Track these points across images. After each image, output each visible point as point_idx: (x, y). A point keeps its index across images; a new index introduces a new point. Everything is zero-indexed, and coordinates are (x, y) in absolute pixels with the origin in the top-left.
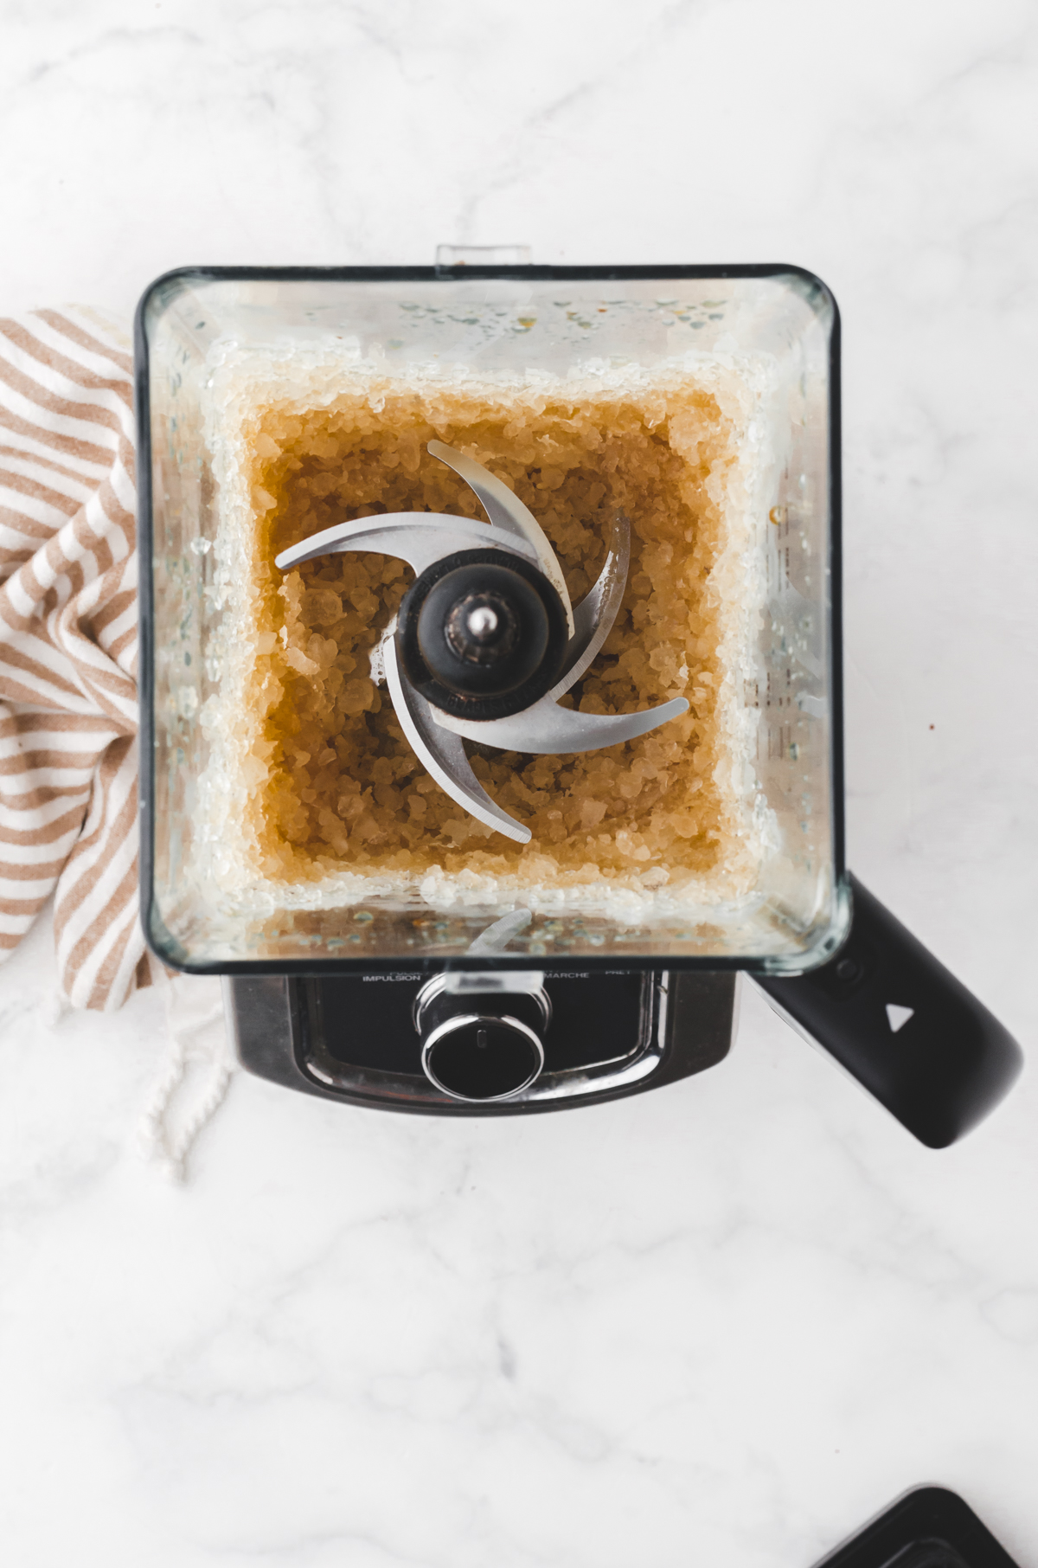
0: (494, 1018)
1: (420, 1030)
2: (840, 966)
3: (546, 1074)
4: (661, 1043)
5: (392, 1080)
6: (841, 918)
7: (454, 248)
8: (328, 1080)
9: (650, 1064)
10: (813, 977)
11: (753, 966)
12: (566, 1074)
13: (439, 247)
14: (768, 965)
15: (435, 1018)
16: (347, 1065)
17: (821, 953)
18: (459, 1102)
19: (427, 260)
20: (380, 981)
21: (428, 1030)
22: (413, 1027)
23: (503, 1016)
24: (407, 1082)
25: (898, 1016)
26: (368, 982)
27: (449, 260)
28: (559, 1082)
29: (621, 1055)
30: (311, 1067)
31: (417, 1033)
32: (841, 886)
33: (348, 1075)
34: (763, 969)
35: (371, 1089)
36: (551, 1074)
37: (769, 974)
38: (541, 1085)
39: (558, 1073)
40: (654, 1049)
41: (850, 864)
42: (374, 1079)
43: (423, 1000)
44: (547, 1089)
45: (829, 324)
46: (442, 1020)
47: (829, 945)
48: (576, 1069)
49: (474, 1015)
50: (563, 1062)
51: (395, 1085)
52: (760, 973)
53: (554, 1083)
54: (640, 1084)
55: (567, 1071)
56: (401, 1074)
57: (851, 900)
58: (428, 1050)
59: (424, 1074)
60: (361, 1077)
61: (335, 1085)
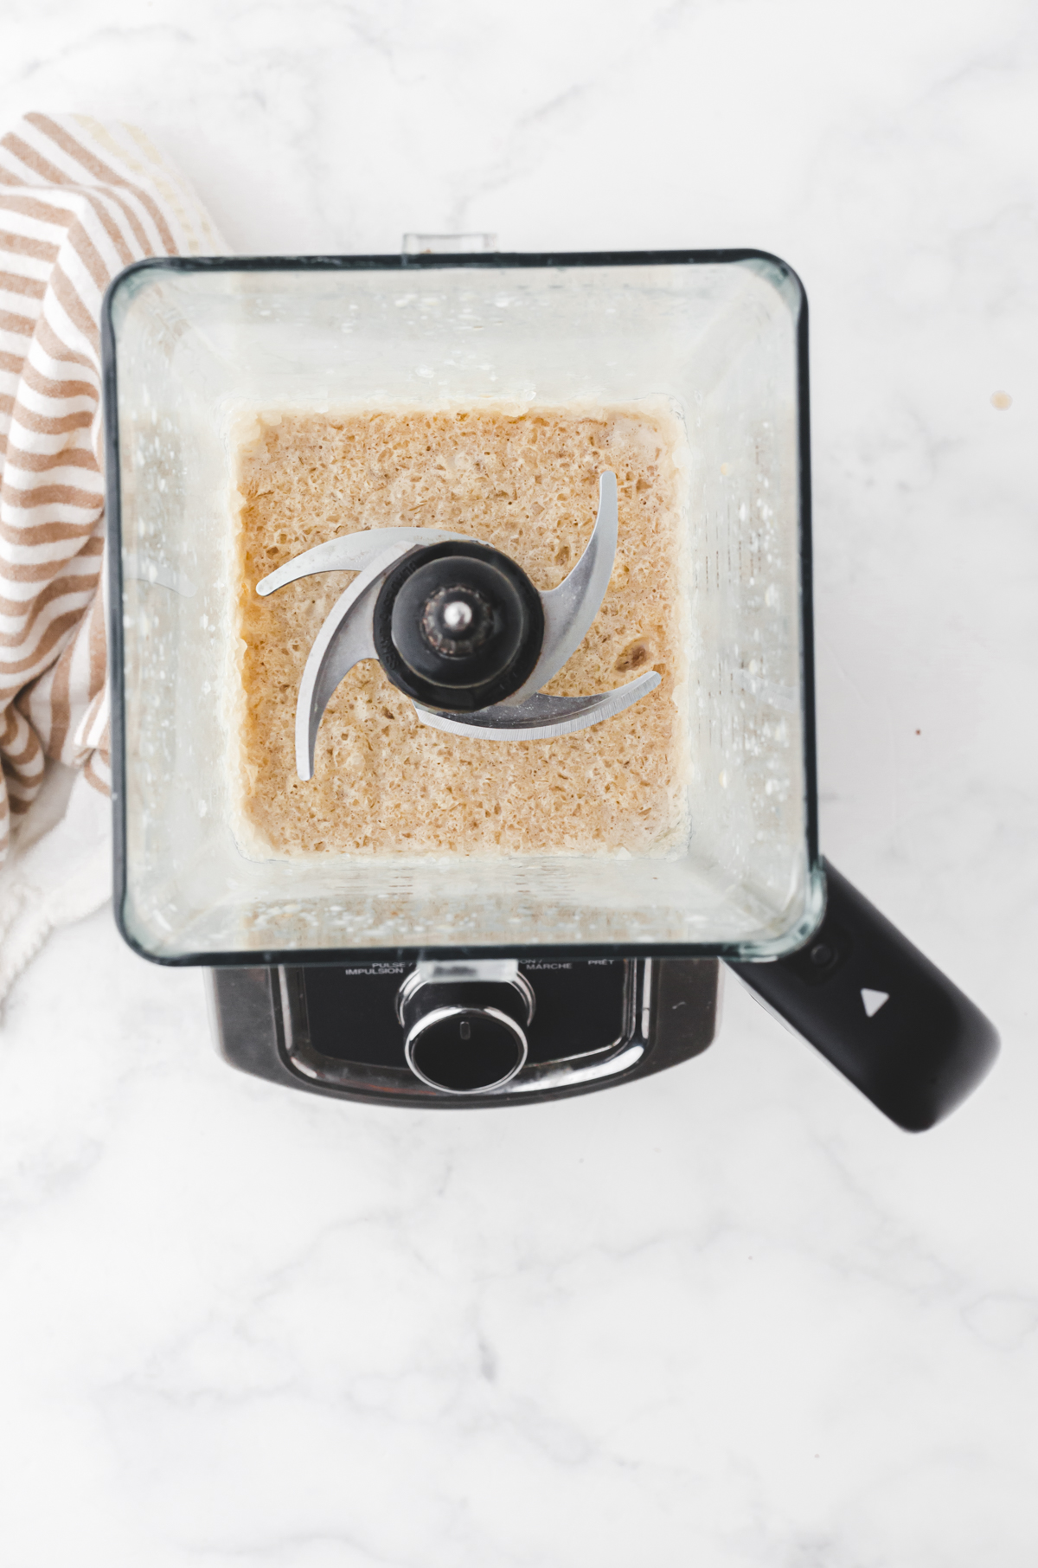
0: (478, 1010)
1: (403, 1022)
2: (815, 951)
3: (530, 1066)
4: (645, 1034)
5: (376, 1073)
6: (815, 904)
7: (421, 237)
8: (312, 1074)
9: (634, 1054)
10: (788, 962)
11: (729, 951)
12: (550, 1065)
13: (406, 237)
14: (742, 951)
15: (418, 1010)
16: (332, 1058)
17: (795, 938)
18: (445, 1095)
19: (394, 249)
20: (363, 974)
21: (411, 1022)
22: (396, 1021)
23: (486, 1007)
24: (391, 1075)
25: (873, 1001)
26: (351, 976)
27: (415, 249)
28: (544, 1073)
29: (605, 1045)
30: (295, 1061)
31: (400, 1026)
32: (815, 870)
33: (333, 1069)
34: (737, 955)
35: (355, 1082)
36: (535, 1065)
37: (743, 959)
38: (524, 1077)
39: (542, 1064)
40: (638, 1039)
41: (824, 848)
42: (358, 1072)
43: (406, 993)
44: (531, 1080)
45: (797, 309)
46: (425, 1012)
47: (803, 930)
48: (559, 1061)
49: (457, 1007)
50: (547, 1052)
51: (380, 1079)
52: (734, 959)
53: (538, 1074)
54: (625, 1075)
55: (552, 1062)
56: (385, 1067)
57: (825, 885)
58: (411, 1043)
59: (408, 1066)
60: (346, 1071)
61: (320, 1079)
